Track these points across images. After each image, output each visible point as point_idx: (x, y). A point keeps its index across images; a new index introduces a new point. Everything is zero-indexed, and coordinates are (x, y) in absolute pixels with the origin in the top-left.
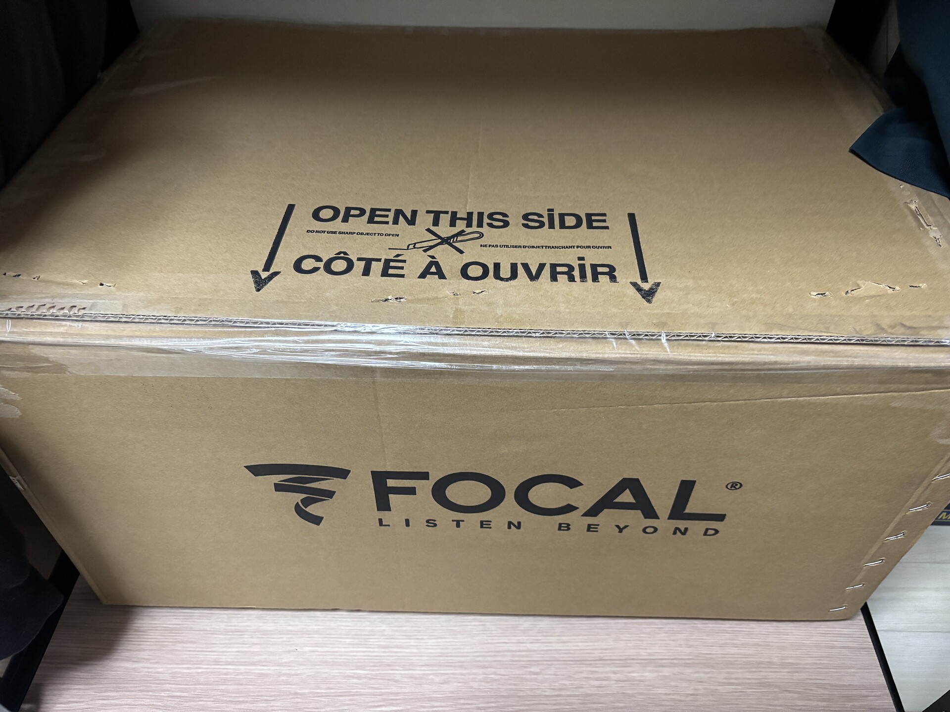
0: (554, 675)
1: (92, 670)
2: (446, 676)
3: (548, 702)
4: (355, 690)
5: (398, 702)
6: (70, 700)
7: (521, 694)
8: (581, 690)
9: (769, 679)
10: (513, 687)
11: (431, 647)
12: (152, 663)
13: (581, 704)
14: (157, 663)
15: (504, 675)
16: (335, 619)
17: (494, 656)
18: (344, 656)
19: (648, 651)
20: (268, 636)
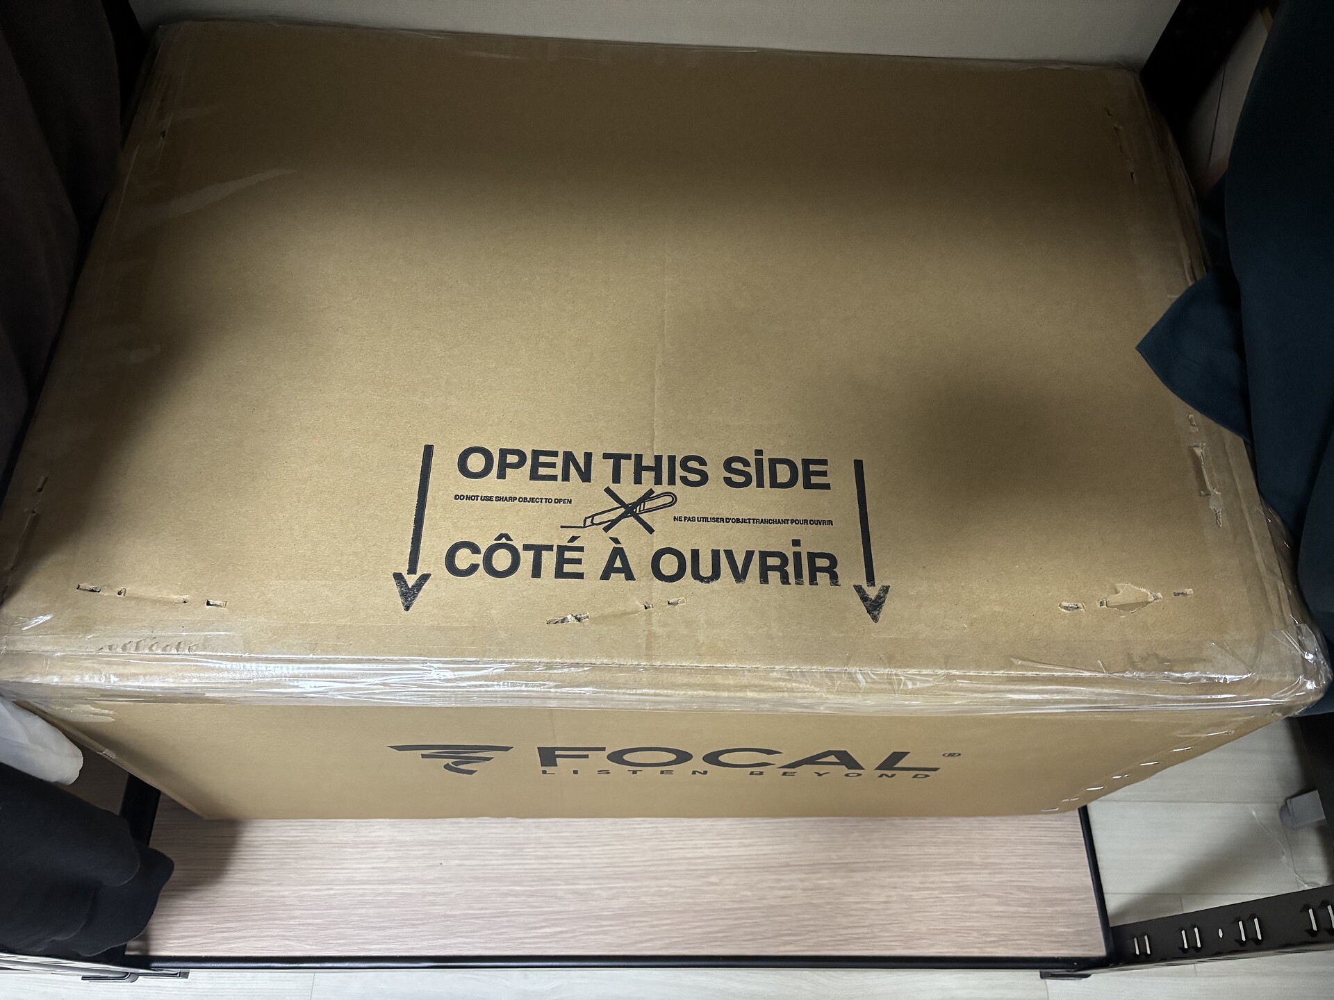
0: (735, 885)
1: (202, 897)
2: (615, 891)
3: (728, 917)
4: (513, 910)
5: (563, 922)
6: (183, 934)
7: (698, 908)
8: (764, 901)
9: (966, 882)
10: (689, 900)
11: (595, 856)
12: (273, 885)
13: (764, 917)
14: (279, 885)
15: (680, 887)
16: (481, 825)
17: (669, 864)
18: (497, 869)
19: (840, 854)
20: (406, 848)
